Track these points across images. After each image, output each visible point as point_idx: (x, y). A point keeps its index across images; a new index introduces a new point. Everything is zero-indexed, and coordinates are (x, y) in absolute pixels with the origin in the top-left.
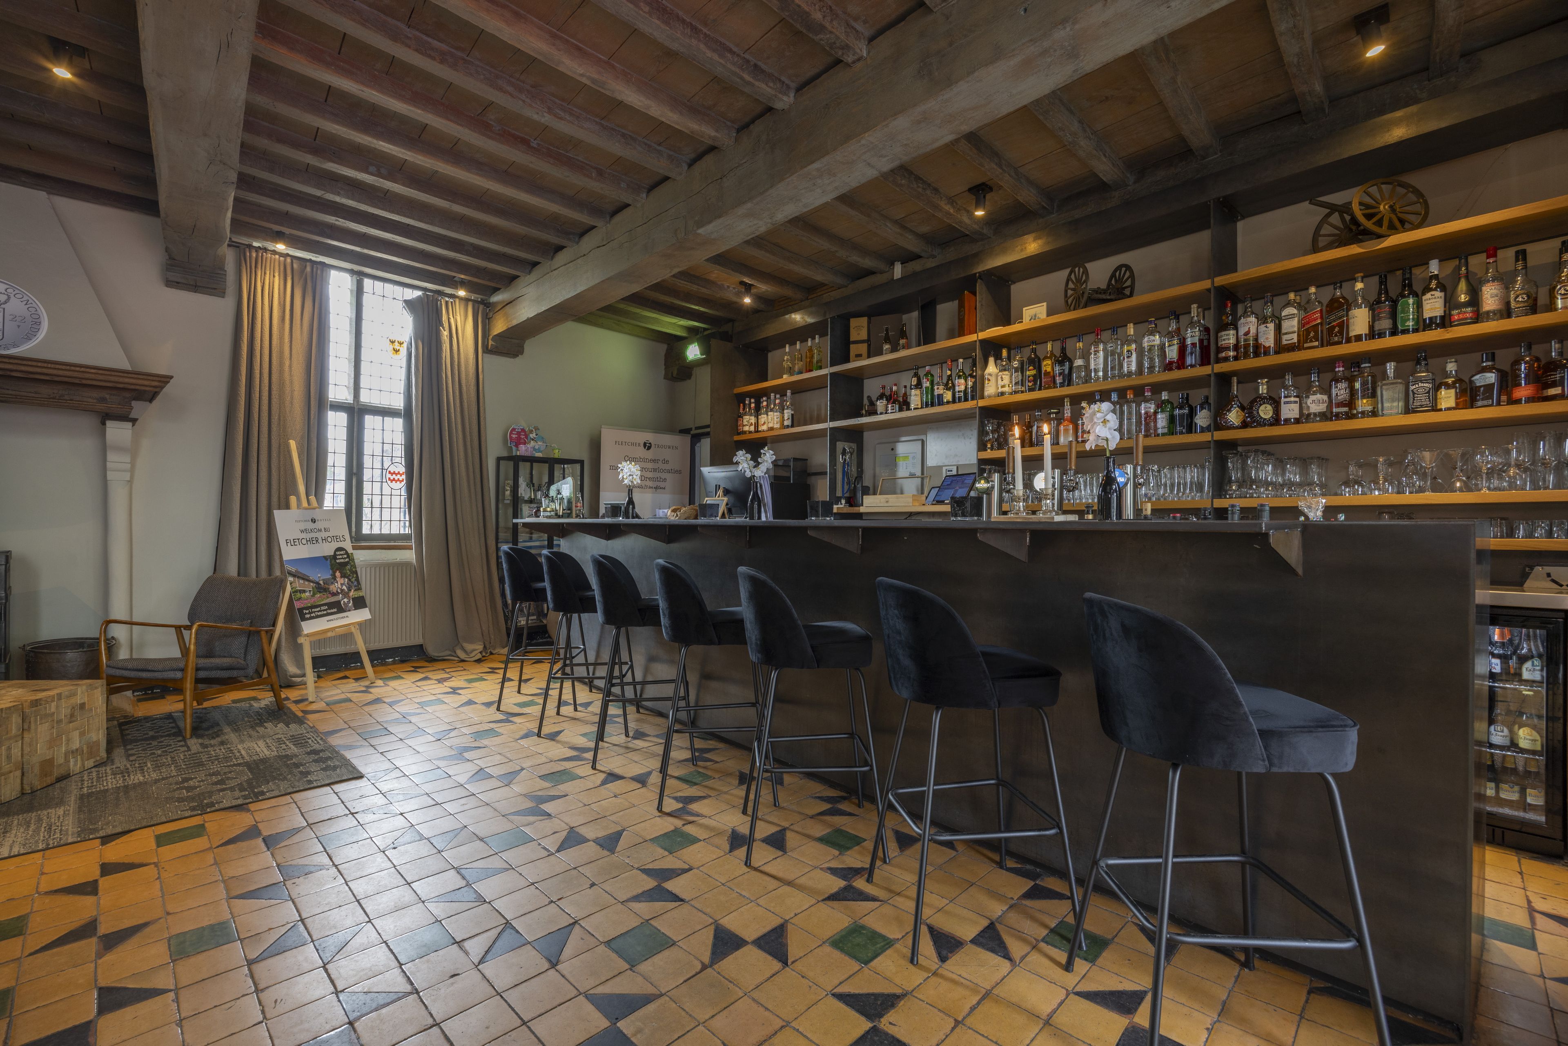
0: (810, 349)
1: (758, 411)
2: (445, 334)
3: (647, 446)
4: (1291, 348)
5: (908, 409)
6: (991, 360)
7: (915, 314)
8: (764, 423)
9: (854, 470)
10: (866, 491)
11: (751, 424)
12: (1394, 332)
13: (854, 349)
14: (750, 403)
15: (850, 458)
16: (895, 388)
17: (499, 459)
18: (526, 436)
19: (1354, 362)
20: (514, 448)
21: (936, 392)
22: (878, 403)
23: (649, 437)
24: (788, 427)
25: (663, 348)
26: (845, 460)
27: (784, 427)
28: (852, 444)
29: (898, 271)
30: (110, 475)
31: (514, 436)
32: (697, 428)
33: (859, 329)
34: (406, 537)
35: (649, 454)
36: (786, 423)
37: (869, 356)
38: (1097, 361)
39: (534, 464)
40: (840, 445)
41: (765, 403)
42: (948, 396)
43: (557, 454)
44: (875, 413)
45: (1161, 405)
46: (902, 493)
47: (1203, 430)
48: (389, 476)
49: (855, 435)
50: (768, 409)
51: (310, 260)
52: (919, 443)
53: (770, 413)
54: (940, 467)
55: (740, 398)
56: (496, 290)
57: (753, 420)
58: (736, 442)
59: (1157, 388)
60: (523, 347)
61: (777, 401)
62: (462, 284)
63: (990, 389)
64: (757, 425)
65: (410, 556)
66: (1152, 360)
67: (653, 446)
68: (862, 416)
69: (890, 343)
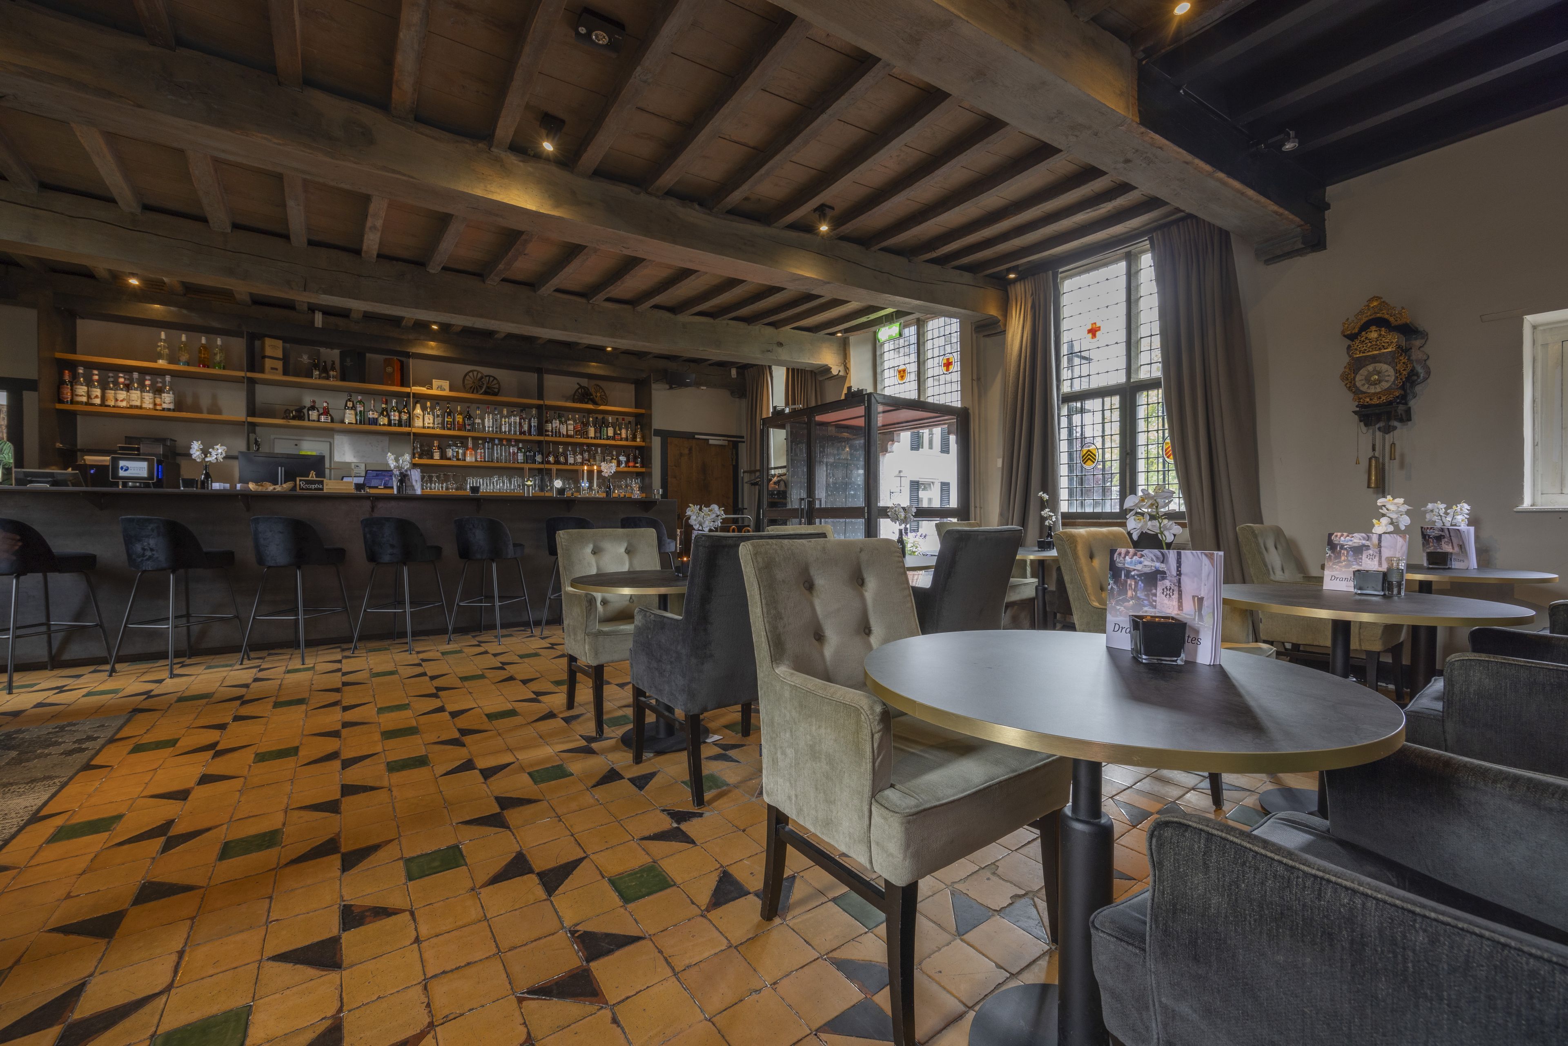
0: (206, 347)
1: (105, 385)
4: (571, 436)
6: (418, 406)
7: (337, 351)
8: (121, 400)
11: (93, 396)
12: (600, 439)
13: (268, 364)
14: (89, 374)
19: (589, 445)
21: (371, 416)
22: (310, 412)
27: (159, 408)
33: (274, 348)
36: (167, 406)
38: (488, 422)
40: (252, 437)
41: (121, 380)
42: (385, 421)
45: (519, 449)
47: (539, 463)
53: (131, 391)
55: (70, 365)
58: (57, 410)
59: (517, 441)
61: (147, 382)
63: (418, 423)
64: (104, 399)
66: (515, 427)
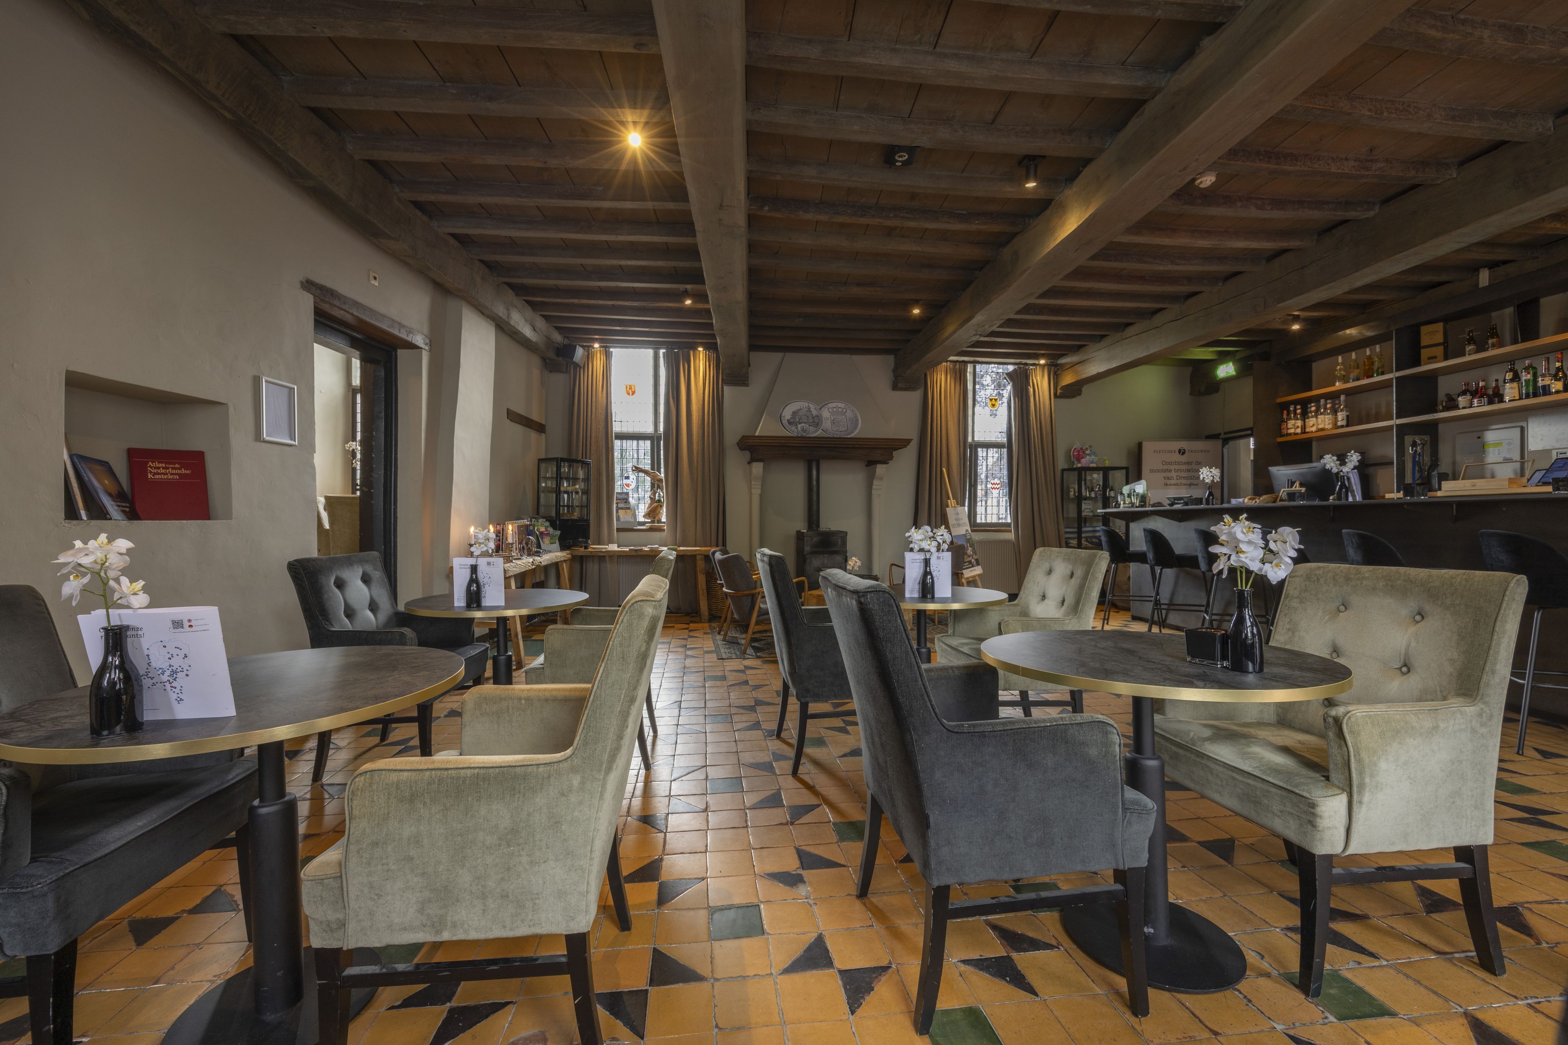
0: (1369, 358)
1: (1305, 415)
2: (1031, 390)
3: (1182, 452)
5: (1501, 400)
7: (1509, 310)
8: (1313, 425)
9: (1427, 459)
10: (1444, 477)
11: (1298, 427)
13: (1425, 354)
14: (1295, 410)
15: (1422, 449)
16: (1481, 384)
17: (1063, 470)
18: (1084, 452)
20: (1076, 462)
21: (1540, 383)
22: (1460, 399)
23: (1184, 444)
24: (1342, 426)
25: (1189, 370)
26: (1416, 451)
27: (1336, 426)
28: (1423, 437)
29: (1484, 278)
30: (874, 492)
31: (1075, 453)
32: (1225, 433)
33: (1433, 334)
34: (1008, 525)
35: (1183, 458)
36: (1339, 424)
37: (1446, 358)
39: (1087, 472)
40: (1408, 439)
41: (1313, 409)
42: (1557, 386)
43: (1107, 464)
44: (1456, 407)
46: (1493, 477)
48: (991, 485)
49: (1431, 430)
50: (1317, 413)
51: (958, 361)
52: (1518, 431)
53: (1319, 417)
54: (1549, 451)
55: (1285, 406)
56: (1062, 356)
57: (1299, 423)
58: (1278, 442)
60: (1081, 391)
61: (1329, 406)
62: (1043, 356)
64: (1304, 427)
65: (1011, 536)
67: (1187, 452)
68: (1436, 411)
69: (1475, 343)
